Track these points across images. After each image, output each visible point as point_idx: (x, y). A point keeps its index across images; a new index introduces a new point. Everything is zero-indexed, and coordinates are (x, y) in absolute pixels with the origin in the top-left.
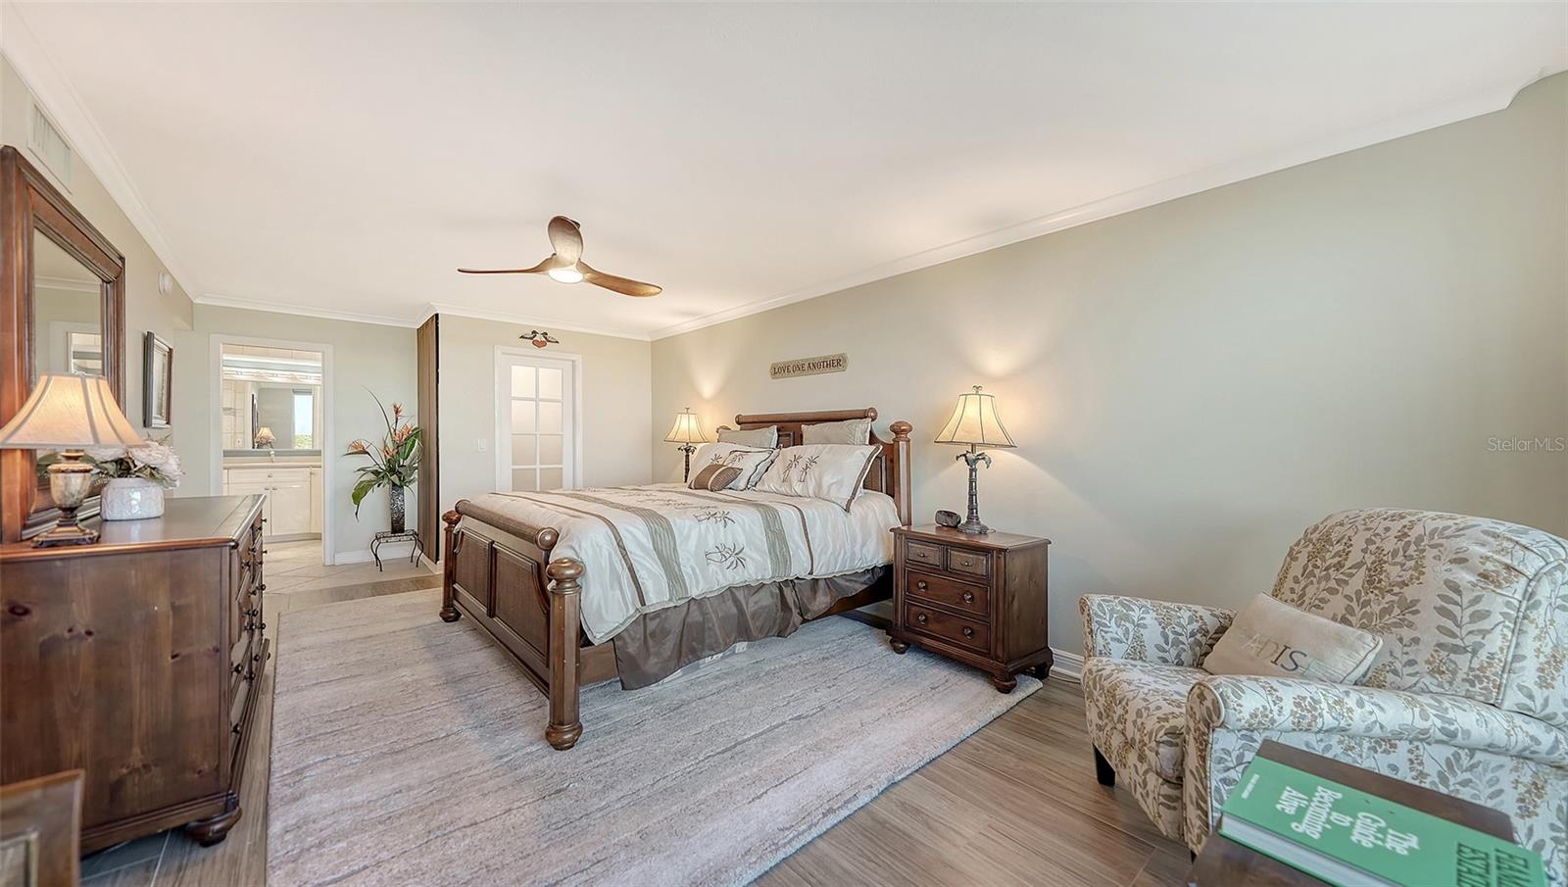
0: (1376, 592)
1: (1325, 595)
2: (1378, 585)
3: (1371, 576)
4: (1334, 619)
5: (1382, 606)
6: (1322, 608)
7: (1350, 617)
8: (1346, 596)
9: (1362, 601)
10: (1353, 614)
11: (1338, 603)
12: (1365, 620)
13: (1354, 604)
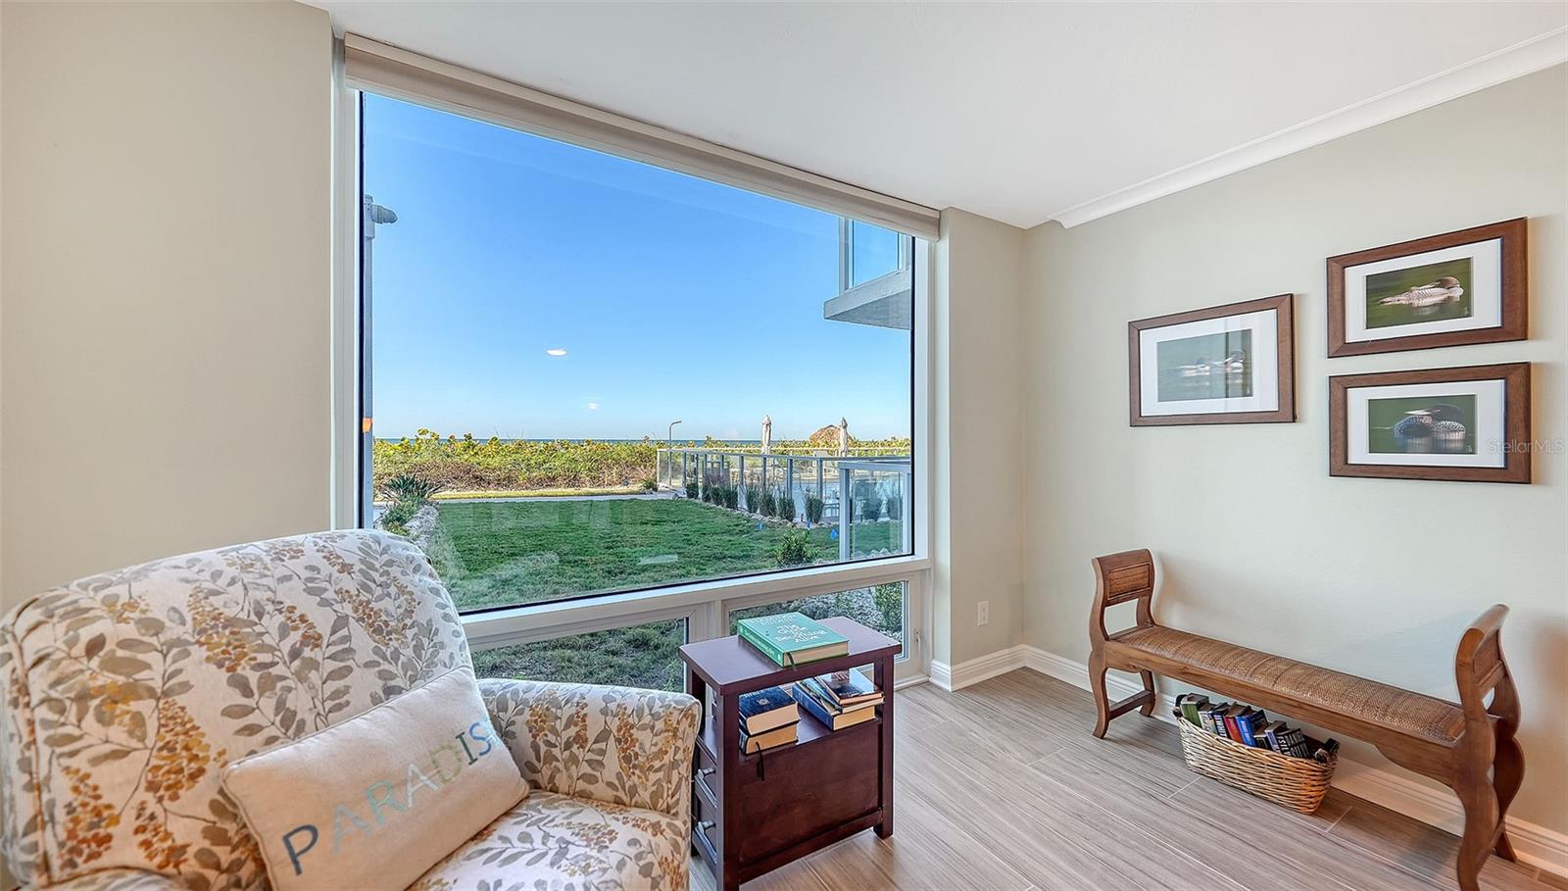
0: (393, 636)
1: (332, 686)
2: (389, 628)
3: (371, 625)
4: (376, 701)
5: (411, 647)
6: (348, 703)
7: (393, 683)
8: (367, 665)
9: (389, 658)
10: (393, 677)
11: (362, 682)
12: (409, 673)
13: (385, 666)
